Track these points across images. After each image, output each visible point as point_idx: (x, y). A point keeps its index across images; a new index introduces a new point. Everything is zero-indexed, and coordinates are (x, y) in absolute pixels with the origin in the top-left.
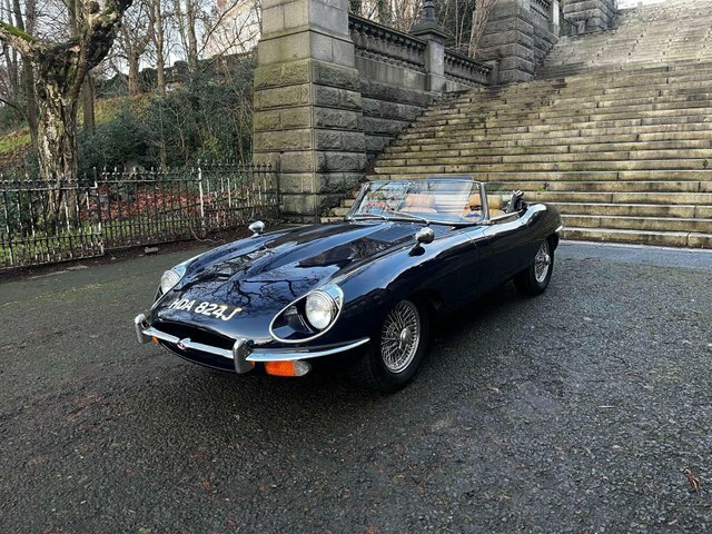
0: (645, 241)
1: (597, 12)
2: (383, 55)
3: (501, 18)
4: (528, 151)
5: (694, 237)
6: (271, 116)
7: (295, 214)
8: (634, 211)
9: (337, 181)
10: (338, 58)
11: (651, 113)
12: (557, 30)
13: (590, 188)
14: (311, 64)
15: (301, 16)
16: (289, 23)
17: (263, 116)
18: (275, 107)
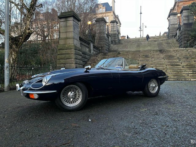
1: (117, 40)
3: (101, 39)
6: (63, 56)
10: (78, 44)
11: (139, 59)
12: (110, 42)
14: (74, 45)
15: (71, 35)
16: (67, 36)
17: (60, 56)
18: (64, 54)
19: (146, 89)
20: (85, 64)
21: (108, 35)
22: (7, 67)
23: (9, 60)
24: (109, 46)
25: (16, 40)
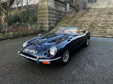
0: (102, 37)
2: (59, 5)
4: (83, 22)
5: (111, 36)
6: (41, 15)
7: (45, 31)
8: (100, 32)
9: (51, 26)
10: (52, 5)
11: (103, 16)
12: (87, 2)
13: (93, 28)
14: (48, 6)
18: (41, 13)
25: (4, 5)
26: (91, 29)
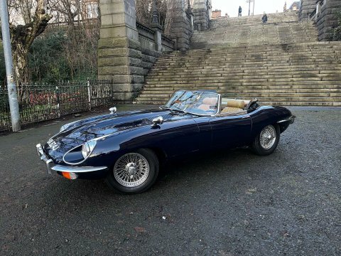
1: (205, 21)
3: (177, 22)
4: (207, 76)
6: (108, 60)
7: (121, 100)
9: (136, 87)
10: (134, 37)
11: (245, 63)
12: (193, 27)
13: (234, 88)
14: (127, 39)
15: (121, 20)
16: (115, 22)
17: (103, 60)
18: (109, 56)
19: (256, 143)
20: (148, 72)
21: (189, 13)
22: (13, 90)
23: (14, 71)
24: (191, 34)
25: (21, 34)
26: (231, 91)
